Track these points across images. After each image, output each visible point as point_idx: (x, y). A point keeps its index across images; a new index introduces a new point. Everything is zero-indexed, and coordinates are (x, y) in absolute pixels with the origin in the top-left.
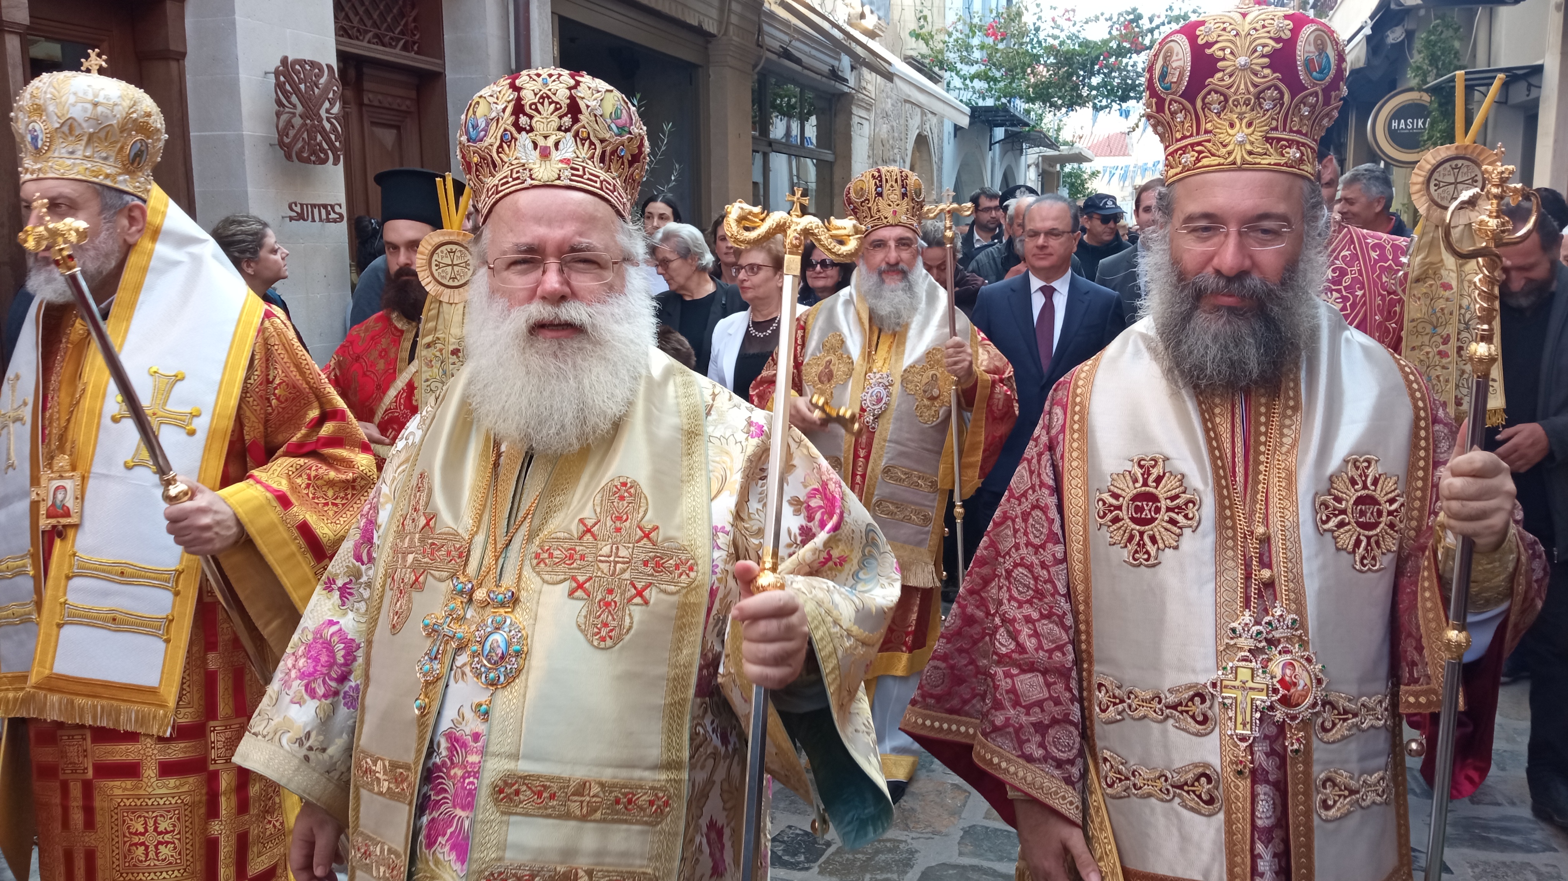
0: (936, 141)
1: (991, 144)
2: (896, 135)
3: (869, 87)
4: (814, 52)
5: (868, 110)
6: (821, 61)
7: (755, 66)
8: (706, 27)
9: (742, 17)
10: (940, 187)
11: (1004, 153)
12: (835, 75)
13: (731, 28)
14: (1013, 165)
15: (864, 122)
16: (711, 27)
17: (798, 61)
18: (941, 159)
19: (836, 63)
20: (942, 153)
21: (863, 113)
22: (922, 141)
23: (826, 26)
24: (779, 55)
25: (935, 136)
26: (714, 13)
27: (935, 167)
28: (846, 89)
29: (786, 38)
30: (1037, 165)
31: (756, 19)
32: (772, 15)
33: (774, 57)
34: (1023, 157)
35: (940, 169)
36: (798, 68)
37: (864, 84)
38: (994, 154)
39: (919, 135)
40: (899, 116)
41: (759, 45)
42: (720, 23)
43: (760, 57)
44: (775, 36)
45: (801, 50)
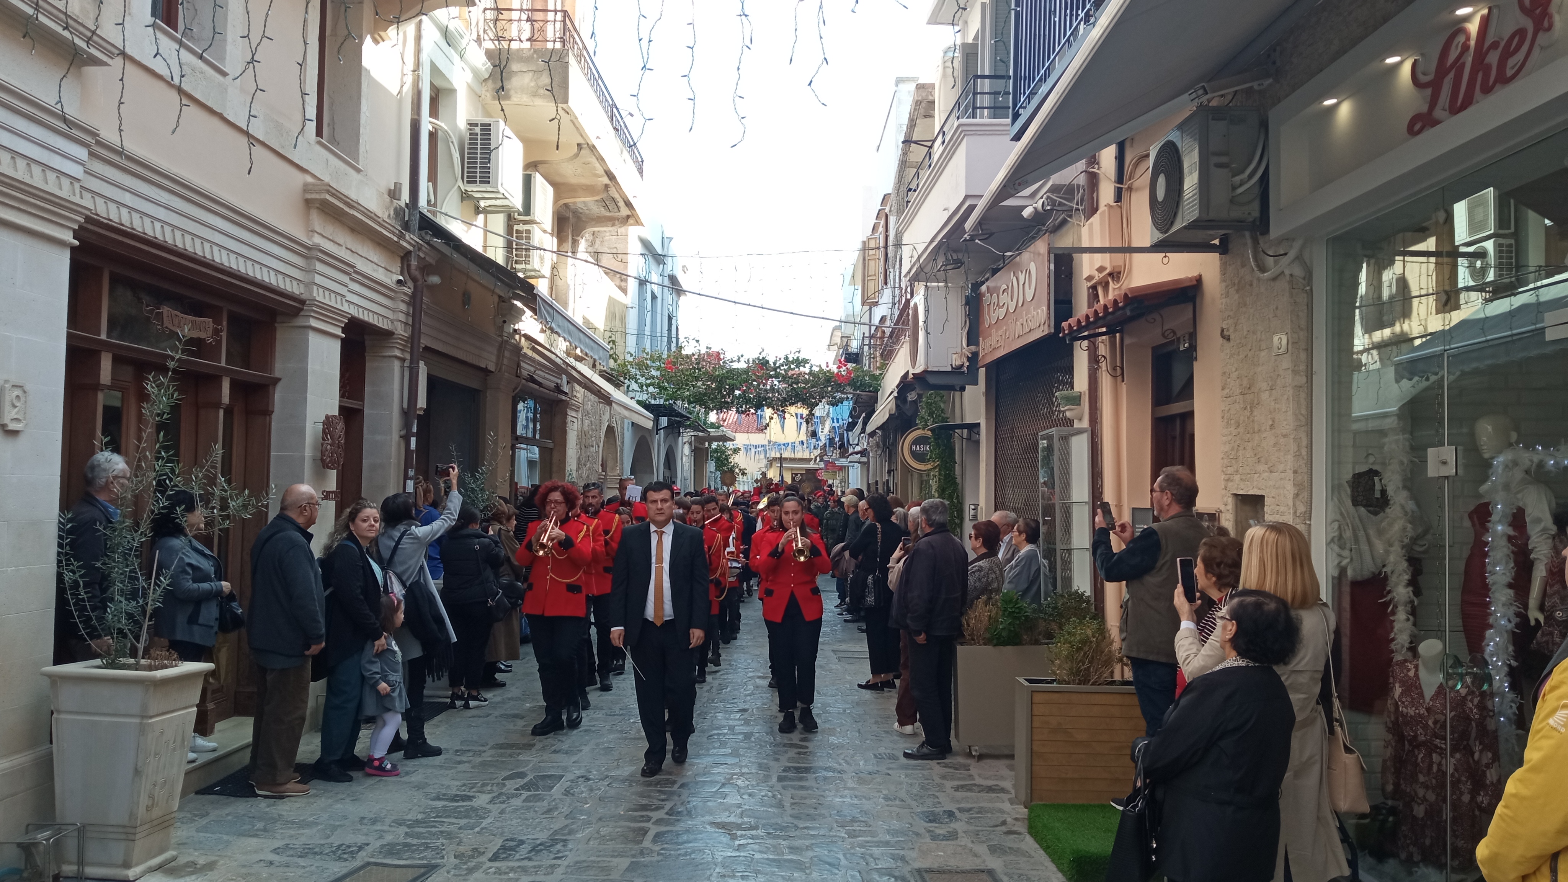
0: (619, 430)
1: (658, 430)
2: (593, 427)
3: (578, 395)
4: (547, 376)
5: (577, 411)
6: (549, 380)
7: (513, 388)
8: (489, 368)
9: (510, 359)
10: (622, 464)
11: (666, 436)
12: (558, 389)
13: (504, 367)
14: (673, 445)
15: (575, 420)
16: (492, 367)
17: (540, 384)
18: (623, 443)
19: (559, 381)
20: (623, 438)
21: (573, 414)
22: (610, 430)
23: (553, 357)
24: (527, 380)
25: (619, 425)
26: (494, 358)
27: (618, 450)
28: (564, 398)
29: (532, 369)
30: (690, 443)
31: (516, 359)
32: (526, 355)
33: (524, 381)
34: (680, 439)
35: (622, 451)
36: (537, 387)
37: (575, 393)
38: (660, 437)
39: (608, 428)
40: (595, 413)
41: (517, 377)
42: (497, 364)
43: (517, 384)
44: (526, 368)
45: (540, 375)
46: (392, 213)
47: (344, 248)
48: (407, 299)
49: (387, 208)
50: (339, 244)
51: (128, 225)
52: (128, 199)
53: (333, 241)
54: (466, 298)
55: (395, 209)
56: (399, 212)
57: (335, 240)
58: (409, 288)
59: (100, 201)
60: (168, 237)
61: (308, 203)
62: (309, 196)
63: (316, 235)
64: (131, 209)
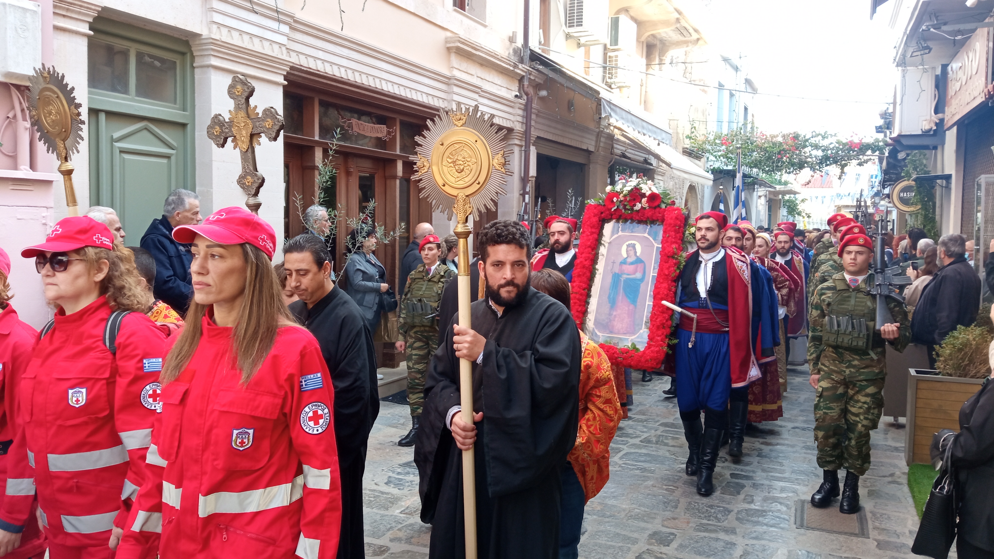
0: (700, 188)
2: (677, 186)
5: (663, 176)
6: (639, 156)
7: (609, 163)
8: (590, 149)
9: (605, 143)
12: (646, 161)
13: (600, 148)
14: (748, 197)
15: (660, 182)
16: (592, 149)
17: (629, 158)
18: (703, 197)
19: (647, 158)
20: (703, 194)
21: (660, 178)
22: (691, 188)
24: (620, 156)
25: (700, 186)
26: (593, 143)
27: (699, 201)
28: (652, 167)
29: (624, 149)
31: (611, 143)
32: (618, 140)
33: (618, 157)
34: (755, 193)
35: (702, 202)
36: (629, 161)
39: (690, 185)
41: (612, 154)
42: (596, 146)
43: (613, 158)
44: (618, 149)
45: (631, 153)
46: (511, 51)
47: (475, 76)
48: (522, 107)
49: (508, 49)
50: (471, 75)
51: (322, 70)
52: (320, 55)
53: (467, 73)
54: (570, 104)
55: (514, 50)
56: (516, 51)
57: (469, 72)
58: (524, 100)
59: (302, 57)
60: (351, 77)
61: (449, 49)
62: (449, 45)
63: (455, 69)
64: (324, 61)
